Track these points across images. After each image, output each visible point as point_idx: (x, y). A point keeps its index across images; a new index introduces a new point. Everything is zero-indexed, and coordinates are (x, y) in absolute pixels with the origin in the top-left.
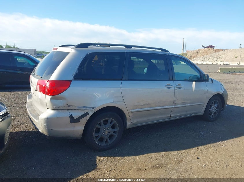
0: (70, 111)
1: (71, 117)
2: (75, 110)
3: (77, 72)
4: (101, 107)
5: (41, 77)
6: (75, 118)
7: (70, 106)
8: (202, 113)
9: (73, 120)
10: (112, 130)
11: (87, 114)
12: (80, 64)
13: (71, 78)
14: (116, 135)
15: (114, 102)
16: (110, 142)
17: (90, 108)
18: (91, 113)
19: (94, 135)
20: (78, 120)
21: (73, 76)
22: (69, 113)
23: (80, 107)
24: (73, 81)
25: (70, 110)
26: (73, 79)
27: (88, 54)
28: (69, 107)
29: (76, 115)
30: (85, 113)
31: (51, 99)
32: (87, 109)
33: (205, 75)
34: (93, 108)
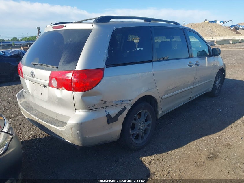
0: (107, 109)
1: (108, 116)
2: (112, 107)
3: (108, 56)
4: (137, 99)
5: (57, 68)
6: (113, 117)
7: (106, 102)
8: (210, 89)
9: (110, 119)
10: (146, 124)
11: (125, 109)
12: (109, 45)
13: (102, 65)
14: (150, 128)
15: (148, 90)
16: (145, 138)
17: (127, 100)
18: (128, 108)
19: (131, 133)
20: (115, 119)
21: (105, 61)
22: (106, 111)
23: (117, 102)
24: (105, 69)
25: (106, 107)
26: (105, 66)
27: (114, 30)
28: (105, 104)
29: (113, 112)
30: (122, 108)
31: (82, 96)
32: (124, 103)
33: (216, 50)
34: (130, 101)
